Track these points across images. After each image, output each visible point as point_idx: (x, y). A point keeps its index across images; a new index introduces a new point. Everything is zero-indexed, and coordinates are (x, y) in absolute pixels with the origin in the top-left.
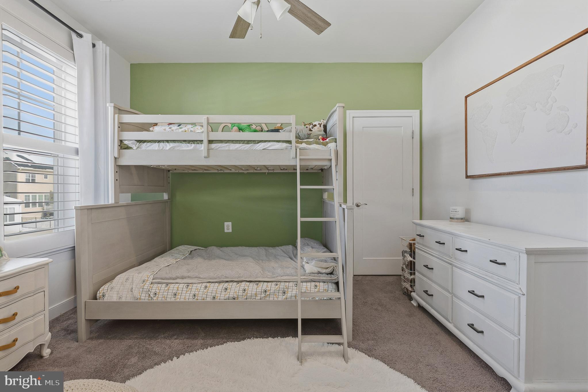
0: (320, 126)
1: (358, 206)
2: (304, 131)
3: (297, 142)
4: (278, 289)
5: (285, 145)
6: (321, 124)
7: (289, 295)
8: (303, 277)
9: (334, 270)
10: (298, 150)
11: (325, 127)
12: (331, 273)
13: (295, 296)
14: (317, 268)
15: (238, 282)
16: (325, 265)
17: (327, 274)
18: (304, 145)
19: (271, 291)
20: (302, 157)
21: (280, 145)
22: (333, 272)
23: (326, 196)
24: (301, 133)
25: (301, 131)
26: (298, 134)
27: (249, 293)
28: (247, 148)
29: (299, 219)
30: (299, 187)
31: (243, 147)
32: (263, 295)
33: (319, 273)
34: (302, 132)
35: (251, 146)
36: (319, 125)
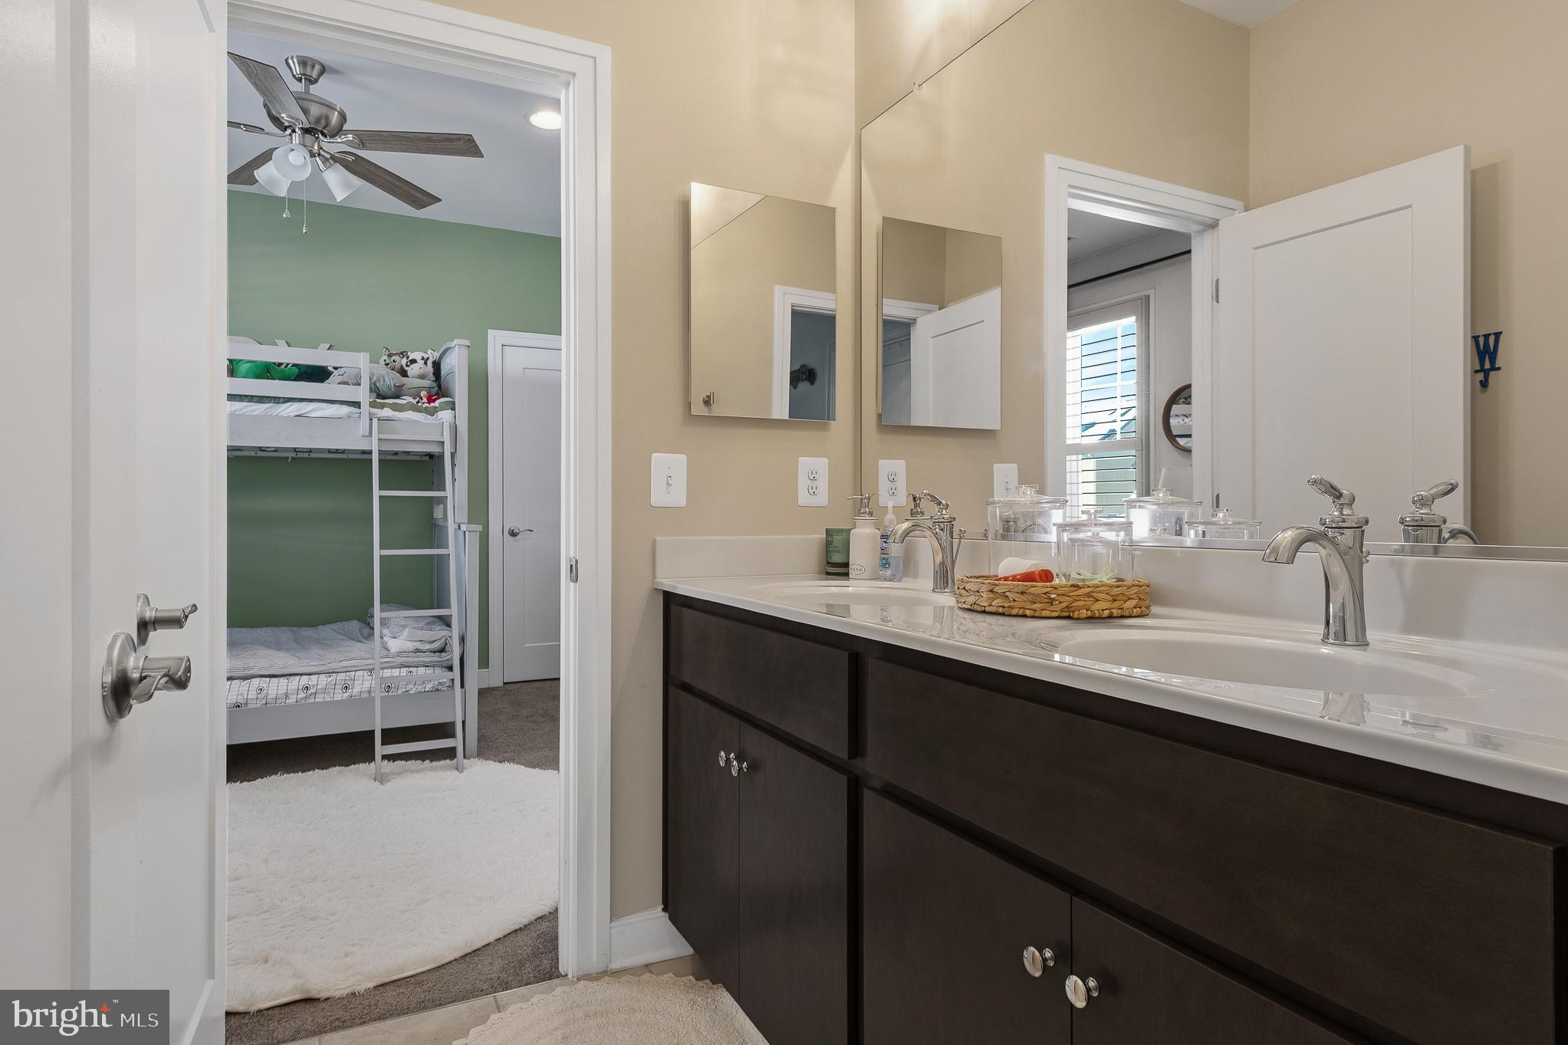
0: (426, 363)
1: (513, 534)
2: (387, 379)
3: (373, 405)
4: (333, 682)
5: (345, 410)
6: (428, 359)
7: (356, 690)
8: (385, 660)
9: (446, 644)
10: (375, 421)
11: (437, 365)
12: (442, 650)
13: (369, 692)
14: (414, 644)
15: (244, 678)
16: (427, 635)
17: (435, 652)
18: (387, 412)
19: (319, 687)
20: (382, 436)
21: (335, 409)
22: (445, 647)
23: (438, 513)
24: (382, 383)
25: (382, 380)
26: (375, 384)
27: (272, 694)
28: (258, 412)
29: (377, 552)
30: (376, 493)
31: (249, 409)
32: (302, 695)
33: (418, 651)
34: (384, 381)
35: (269, 408)
36: (423, 362)
